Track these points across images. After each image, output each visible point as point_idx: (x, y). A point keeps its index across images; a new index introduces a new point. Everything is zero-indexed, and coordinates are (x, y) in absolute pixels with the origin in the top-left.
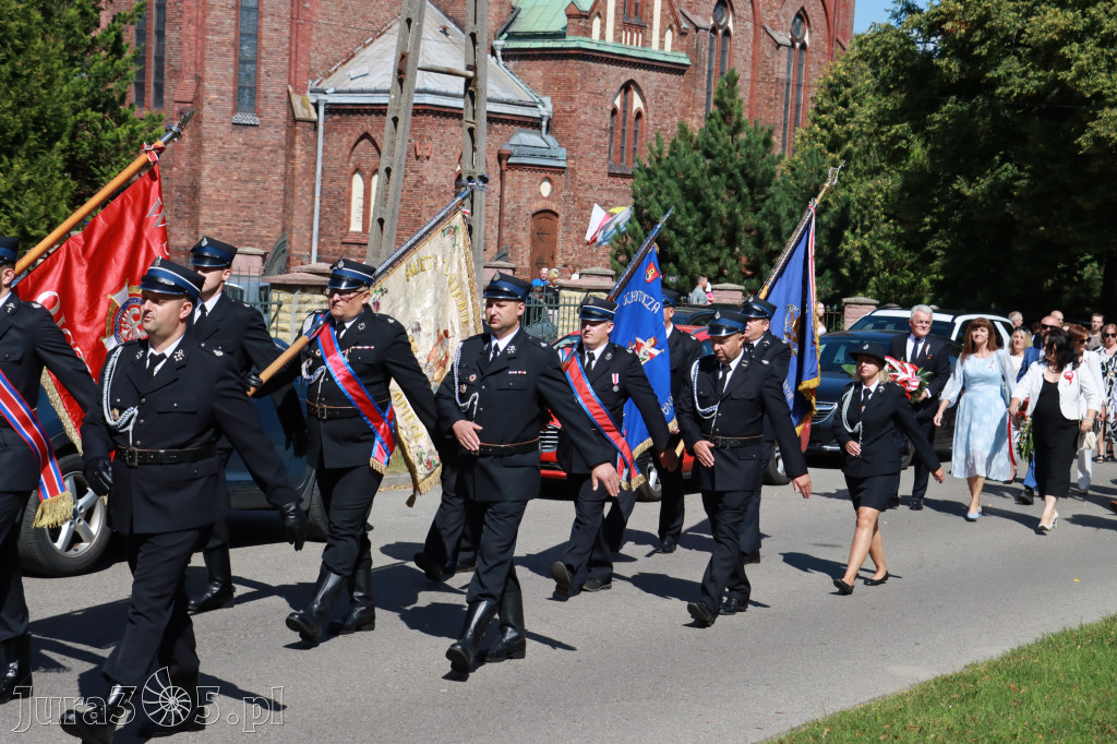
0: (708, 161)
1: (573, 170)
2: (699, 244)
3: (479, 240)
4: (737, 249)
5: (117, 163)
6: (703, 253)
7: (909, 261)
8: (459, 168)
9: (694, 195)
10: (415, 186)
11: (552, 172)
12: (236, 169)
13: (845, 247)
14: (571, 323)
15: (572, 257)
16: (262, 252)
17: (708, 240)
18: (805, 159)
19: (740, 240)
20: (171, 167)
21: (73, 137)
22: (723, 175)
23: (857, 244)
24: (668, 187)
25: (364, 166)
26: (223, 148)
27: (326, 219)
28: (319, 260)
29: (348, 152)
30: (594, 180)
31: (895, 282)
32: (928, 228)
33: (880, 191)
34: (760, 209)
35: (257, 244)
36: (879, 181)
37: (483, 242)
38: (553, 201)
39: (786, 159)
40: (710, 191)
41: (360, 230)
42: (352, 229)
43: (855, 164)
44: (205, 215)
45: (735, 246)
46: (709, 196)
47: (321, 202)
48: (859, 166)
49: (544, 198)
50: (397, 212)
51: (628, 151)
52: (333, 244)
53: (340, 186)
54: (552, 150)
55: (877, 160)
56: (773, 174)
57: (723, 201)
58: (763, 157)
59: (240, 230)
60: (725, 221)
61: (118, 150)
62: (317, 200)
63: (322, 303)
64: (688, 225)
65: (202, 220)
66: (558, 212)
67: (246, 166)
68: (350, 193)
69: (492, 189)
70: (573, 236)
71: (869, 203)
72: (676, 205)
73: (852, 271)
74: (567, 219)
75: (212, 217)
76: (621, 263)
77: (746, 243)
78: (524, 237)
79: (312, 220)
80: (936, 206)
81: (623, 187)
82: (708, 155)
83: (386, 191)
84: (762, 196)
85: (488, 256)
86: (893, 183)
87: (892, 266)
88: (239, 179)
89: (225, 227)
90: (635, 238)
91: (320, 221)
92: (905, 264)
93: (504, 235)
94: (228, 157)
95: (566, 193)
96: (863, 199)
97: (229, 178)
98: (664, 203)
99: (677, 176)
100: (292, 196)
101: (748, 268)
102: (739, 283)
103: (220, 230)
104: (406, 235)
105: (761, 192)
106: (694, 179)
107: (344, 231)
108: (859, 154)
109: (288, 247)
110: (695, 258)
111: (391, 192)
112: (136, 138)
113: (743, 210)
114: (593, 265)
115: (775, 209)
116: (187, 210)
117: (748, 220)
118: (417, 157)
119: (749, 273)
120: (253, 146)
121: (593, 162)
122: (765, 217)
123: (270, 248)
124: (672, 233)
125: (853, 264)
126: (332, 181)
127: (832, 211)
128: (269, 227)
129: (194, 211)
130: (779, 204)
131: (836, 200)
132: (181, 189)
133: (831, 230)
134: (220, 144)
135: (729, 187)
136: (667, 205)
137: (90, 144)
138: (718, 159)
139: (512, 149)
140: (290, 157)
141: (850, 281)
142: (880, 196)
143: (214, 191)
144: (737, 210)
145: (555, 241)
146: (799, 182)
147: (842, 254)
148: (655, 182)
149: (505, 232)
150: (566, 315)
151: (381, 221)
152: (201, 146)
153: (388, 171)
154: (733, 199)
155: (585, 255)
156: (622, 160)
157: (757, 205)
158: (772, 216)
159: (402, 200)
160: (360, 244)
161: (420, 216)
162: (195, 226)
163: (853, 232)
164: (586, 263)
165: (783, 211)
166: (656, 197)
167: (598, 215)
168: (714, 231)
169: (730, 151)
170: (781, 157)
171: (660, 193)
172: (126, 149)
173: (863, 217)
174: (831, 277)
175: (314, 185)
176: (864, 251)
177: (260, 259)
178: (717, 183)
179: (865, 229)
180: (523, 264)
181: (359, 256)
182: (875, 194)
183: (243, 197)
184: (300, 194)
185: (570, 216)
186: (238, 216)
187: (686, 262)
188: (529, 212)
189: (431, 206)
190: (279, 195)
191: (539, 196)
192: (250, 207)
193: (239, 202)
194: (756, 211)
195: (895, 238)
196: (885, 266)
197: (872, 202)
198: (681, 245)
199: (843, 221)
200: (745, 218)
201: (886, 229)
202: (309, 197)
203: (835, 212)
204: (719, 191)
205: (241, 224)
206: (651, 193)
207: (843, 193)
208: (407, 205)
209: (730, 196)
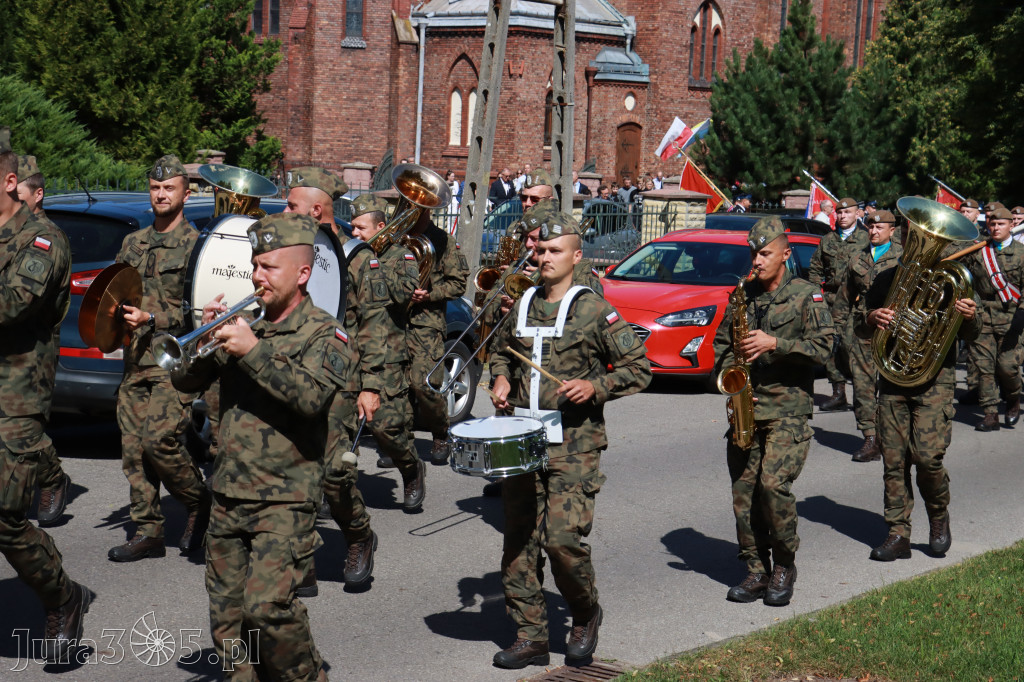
0: (783, 75)
1: (655, 84)
2: (773, 154)
3: (569, 155)
4: (810, 158)
5: (239, 86)
6: (777, 162)
7: (975, 166)
8: (549, 85)
9: (768, 107)
10: (509, 102)
11: (635, 87)
12: (345, 89)
13: (913, 153)
14: (654, 230)
16: (370, 166)
17: (781, 149)
18: (874, 71)
19: (812, 149)
20: (286, 88)
21: (200, 64)
22: (796, 88)
23: (924, 150)
24: (744, 101)
25: (462, 84)
26: (333, 70)
27: (427, 134)
29: (447, 72)
30: (675, 93)
32: (992, 134)
33: (947, 98)
34: (831, 120)
35: (366, 158)
36: (947, 90)
37: (572, 153)
38: (637, 114)
39: (857, 70)
40: (784, 104)
41: (458, 143)
42: (452, 143)
43: (924, 74)
44: (318, 132)
45: (807, 155)
46: (782, 108)
47: (423, 118)
48: (927, 75)
49: (628, 111)
50: (493, 129)
51: (707, 65)
52: (434, 157)
53: (440, 104)
54: (636, 66)
55: (945, 70)
56: (844, 87)
57: (796, 112)
58: (835, 70)
59: (350, 146)
60: (798, 132)
61: (240, 74)
62: (419, 116)
64: (763, 135)
65: (315, 137)
66: (641, 124)
67: (354, 87)
68: (449, 110)
69: (580, 104)
70: (656, 146)
71: (936, 111)
72: (752, 117)
73: (918, 176)
74: (649, 131)
75: (324, 134)
77: (818, 150)
78: (610, 149)
79: (415, 136)
80: (1000, 113)
81: (702, 100)
82: (782, 69)
83: (485, 112)
84: (833, 107)
86: (959, 92)
87: (959, 170)
88: (348, 99)
89: (336, 143)
90: (713, 149)
91: (422, 136)
92: (971, 168)
93: (591, 146)
94: (338, 78)
95: (649, 106)
96: (931, 107)
97: (339, 98)
98: (740, 115)
99: (752, 90)
100: (397, 113)
101: (819, 175)
103: (332, 145)
104: (501, 148)
105: (833, 103)
106: (769, 93)
107: (444, 145)
108: (927, 63)
110: (769, 166)
111: (488, 113)
112: (256, 63)
113: (815, 120)
115: (846, 119)
116: (301, 127)
117: (820, 130)
118: (511, 76)
120: (360, 68)
121: (674, 76)
122: (836, 127)
123: (378, 162)
124: (748, 144)
125: (920, 169)
126: (433, 98)
127: (900, 119)
128: (375, 142)
129: (308, 128)
130: (849, 114)
131: (905, 108)
132: (296, 108)
133: (898, 137)
134: (331, 66)
135: (802, 100)
136: (743, 117)
137: (215, 69)
138: (791, 73)
139: (598, 66)
140: (394, 77)
141: (917, 184)
143: (326, 110)
144: (809, 121)
145: (639, 152)
146: (868, 93)
147: (910, 159)
148: (732, 95)
149: (592, 144)
150: (649, 223)
151: (479, 140)
152: (313, 69)
153: (486, 93)
154: (806, 111)
155: (666, 165)
156: (701, 75)
157: (828, 116)
158: (843, 125)
159: (498, 116)
160: (459, 157)
161: (513, 130)
162: (309, 142)
163: (921, 138)
165: (853, 121)
166: (733, 110)
167: (677, 127)
168: (788, 141)
169: (803, 65)
170: (851, 70)
171: (736, 106)
172: (247, 73)
173: (930, 125)
174: (899, 182)
175: (416, 103)
176: (931, 155)
177: (368, 173)
178: (790, 96)
179: (933, 136)
180: (609, 173)
181: (458, 168)
182: (943, 101)
183: (352, 115)
184: (404, 111)
185: (652, 127)
186: (347, 133)
187: (761, 170)
188: (615, 125)
189: (524, 121)
190: (384, 112)
191: (624, 110)
192: (358, 124)
193: (348, 119)
194: (827, 121)
195: (962, 145)
196: (952, 170)
197: (940, 110)
198: (757, 154)
199: (911, 128)
200: (817, 128)
201: (953, 136)
202: (412, 114)
203: (904, 120)
204: (792, 103)
205: (350, 140)
206: (727, 106)
207: (911, 102)
208: (502, 121)
209: (803, 108)
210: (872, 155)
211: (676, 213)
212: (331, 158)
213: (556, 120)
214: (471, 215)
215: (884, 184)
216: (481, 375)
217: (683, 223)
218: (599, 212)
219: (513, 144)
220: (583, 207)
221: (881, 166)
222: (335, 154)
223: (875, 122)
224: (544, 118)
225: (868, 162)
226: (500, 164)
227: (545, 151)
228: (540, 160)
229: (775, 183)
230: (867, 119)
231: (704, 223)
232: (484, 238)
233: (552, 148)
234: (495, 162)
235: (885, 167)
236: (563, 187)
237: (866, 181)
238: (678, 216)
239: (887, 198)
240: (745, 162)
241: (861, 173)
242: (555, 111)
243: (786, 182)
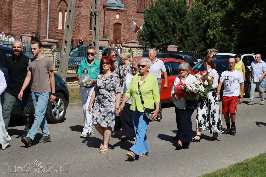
0: (167, 8)
2: (164, 33)
3: (98, 32)
4: (176, 35)
6: (165, 36)
7: (228, 38)
8: (91, 10)
9: (162, 18)
10: (78, 15)
11: (119, 11)
12: (23, 10)
13: (208, 34)
15: (126, 37)
17: (167, 32)
18: (196, 7)
19: (177, 31)
22: (171, 12)
23: (212, 33)
24: (155, 16)
25: (62, 9)
27: (51, 25)
28: (49, 38)
29: (57, 5)
30: (132, 14)
31: (223, 44)
32: (233, 28)
33: (219, 17)
34: (183, 22)
35: (30, 33)
36: (219, 14)
37: (99, 32)
38: (120, 20)
39: (191, 7)
40: (167, 17)
41: (61, 29)
42: (59, 28)
43: (211, 9)
45: (175, 34)
46: (167, 19)
47: (49, 20)
48: (213, 9)
49: (117, 19)
50: (73, 23)
51: (143, 5)
52: (53, 33)
53: (55, 15)
54: (120, 4)
55: (218, 7)
56: (187, 12)
57: (171, 20)
58: (184, 7)
59: (25, 29)
60: (172, 26)
62: (48, 19)
63: (50, 51)
64: (161, 27)
65: (13, 25)
66: (121, 23)
67: (26, 9)
68: (58, 17)
69: (101, 16)
70: (126, 31)
71: (215, 21)
72: (157, 21)
73: (210, 41)
74: (124, 26)
75: (16, 24)
76: (141, 39)
78: (111, 31)
79: (47, 26)
80: (236, 21)
81: (141, 16)
82: (167, 6)
83: (69, 17)
84: (183, 19)
85: (100, 37)
86: (223, 14)
87: (222, 40)
88: (24, 13)
89: (20, 28)
90: (145, 32)
91: (49, 26)
92: (226, 39)
93: (105, 30)
94: (20, 6)
95: (124, 18)
96: (214, 19)
97: (21, 13)
99: (157, 12)
100: (40, 18)
101: (179, 40)
102: (176, 45)
103: (18, 28)
104: (76, 30)
105: (183, 17)
106: (163, 13)
107: (56, 29)
108: (212, 6)
109: (39, 34)
110: (163, 37)
111: (71, 18)
113: (177, 23)
114: (132, 40)
115: (187, 22)
116: (8, 22)
117: (179, 26)
118: (79, 7)
119: (179, 42)
121: (132, 8)
122: (184, 25)
124: (156, 30)
125: (211, 39)
126: (53, 14)
127: (204, 23)
128: (33, 28)
129: (10, 22)
130: (189, 21)
131: (205, 20)
132: (6, 16)
133: (204, 29)
135: (173, 16)
136: (154, 21)
138: (170, 7)
139: (107, 4)
140: (39, 6)
141: (210, 44)
142: (219, 18)
143: (16, 16)
144: (176, 23)
145: (121, 32)
146: (194, 14)
147: (207, 36)
148: (151, 14)
151: (68, 26)
152: (12, 3)
153: (70, 11)
154: (174, 19)
155: (130, 37)
156: (141, 8)
158: (186, 24)
159: (74, 20)
160: (61, 33)
161: (79, 25)
162: (10, 27)
163: (211, 29)
164: (130, 39)
165: (189, 23)
166: (151, 19)
168: (169, 29)
169: (174, 5)
170: (189, 7)
171: (152, 18)
173: (214, 25)
174: (204, 43)
175: (47, 15)
176: (214, 35)
178: (169, 14)
179: (214, 29)
180: (111, 39)
181: (61, 37)
182: (217, 18)
183: (25, 19)
184: (43, 17)
185: (125, 25)
186: (24, 24)
187: (160, 38)
188: (113, 24)
189: (83, 22)
190: (36, 18)
191: (116, 19)
192: (27, 22)
193: (24, 20)
194: (181, 23)
195: (223, 31)
196: (220, 40)
197: (216, 20)
198: (159, 33)
199: (208, 26)
200: (178, 25)
201: (220, 28)
202: (46, 19)
203: (205, 23)
204: (170, 17)
205: (25, 27)
206: (150, 18)
207: (208, 18)
208: (76, 21)
209: (173, 19)
210: (195, 34)
211: (133, 52)
212: (18, 33)
213: (93, 20)
214: (65, 52)
215: (199, 44)
216: (68, 104)
217: (135, 55)
218: (108, 51)
219: (79, 29)
220: (103, 50)
221: (198, 38)
222: (19, 31)
223: (196, 24)
224: (90, 21)
225: (194, 36)
226: (75, 36)
227: (90, 32)
228: (88, 34)
229: (164, 43)
230: (194, 23)
231: (142, 55)
232: (70, 59)
233: (93, 31)
234: (73, 35)
235: (199, 38)
236: (96, 43)
237: (194, 42)
238: (134, 53)
239: (200, 48)
240: (155, 36)
241: (192, 40)
242: (93, 17)
243: (168, 43)
